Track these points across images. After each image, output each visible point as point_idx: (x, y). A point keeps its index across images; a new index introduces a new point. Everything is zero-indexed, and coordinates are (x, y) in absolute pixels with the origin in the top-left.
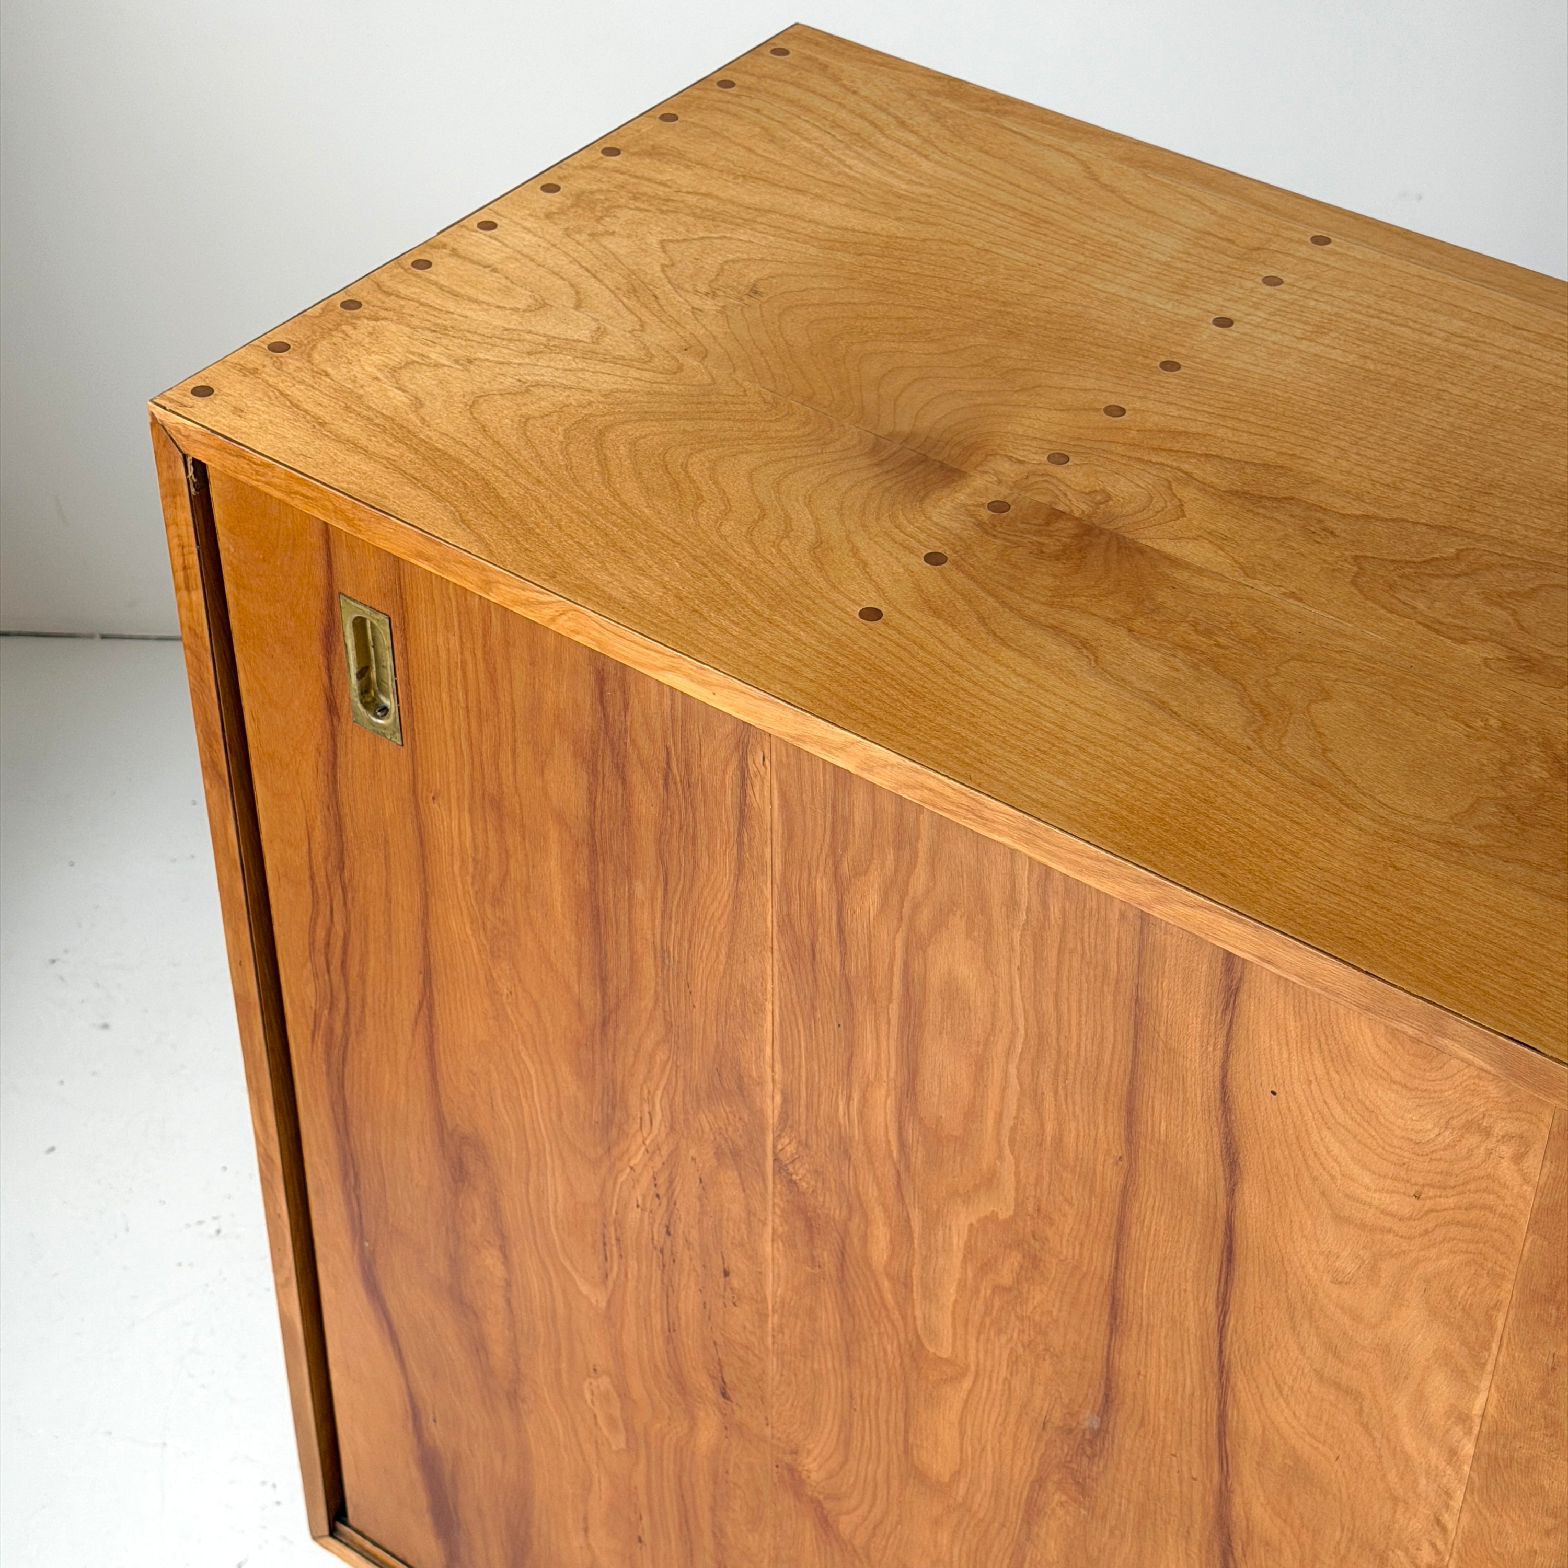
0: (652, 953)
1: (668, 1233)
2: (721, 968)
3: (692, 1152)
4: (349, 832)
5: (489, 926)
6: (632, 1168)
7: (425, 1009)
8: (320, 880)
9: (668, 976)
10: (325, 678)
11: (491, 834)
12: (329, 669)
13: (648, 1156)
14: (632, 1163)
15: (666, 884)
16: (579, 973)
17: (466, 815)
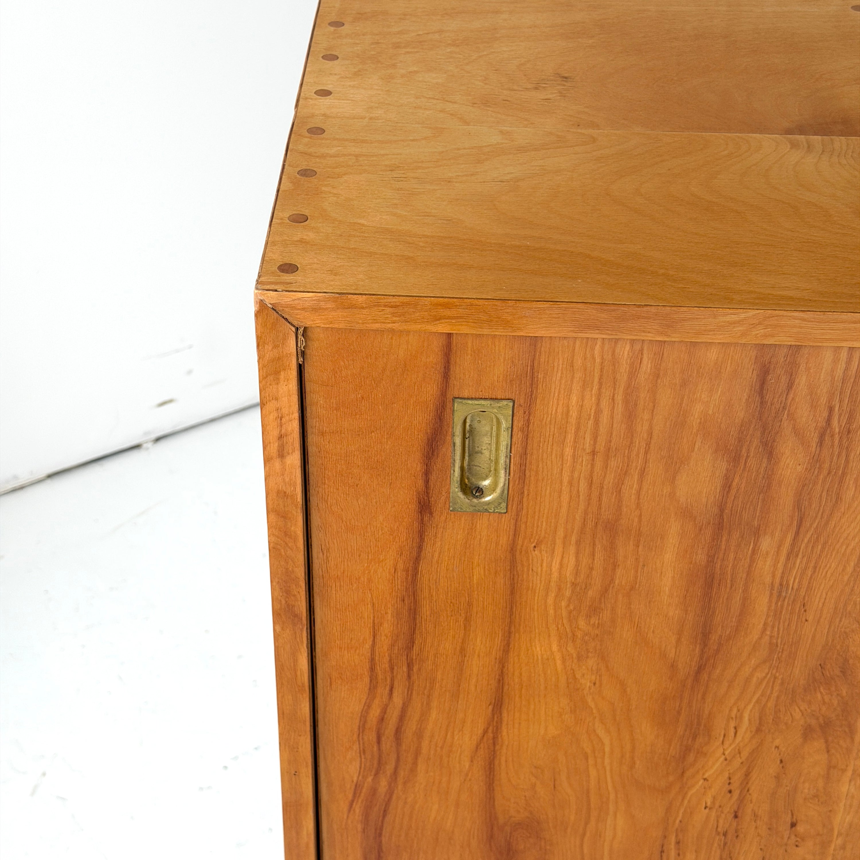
0: (768, 593)
1: (736, 817)
2: (846, 578)
3: (777, 742)
4: (425, 610)
5: (579, 634)
6: (705, 779)
7: (490, 735)
8: (382, 665)
9: (782, 606)
10: (420, 483)
11: (599, 556)
12: (427, 474)
13: (725, 763)
14: (706, 776)
15: (799, 526)
16: (679, 640)
17: (572, 549)
